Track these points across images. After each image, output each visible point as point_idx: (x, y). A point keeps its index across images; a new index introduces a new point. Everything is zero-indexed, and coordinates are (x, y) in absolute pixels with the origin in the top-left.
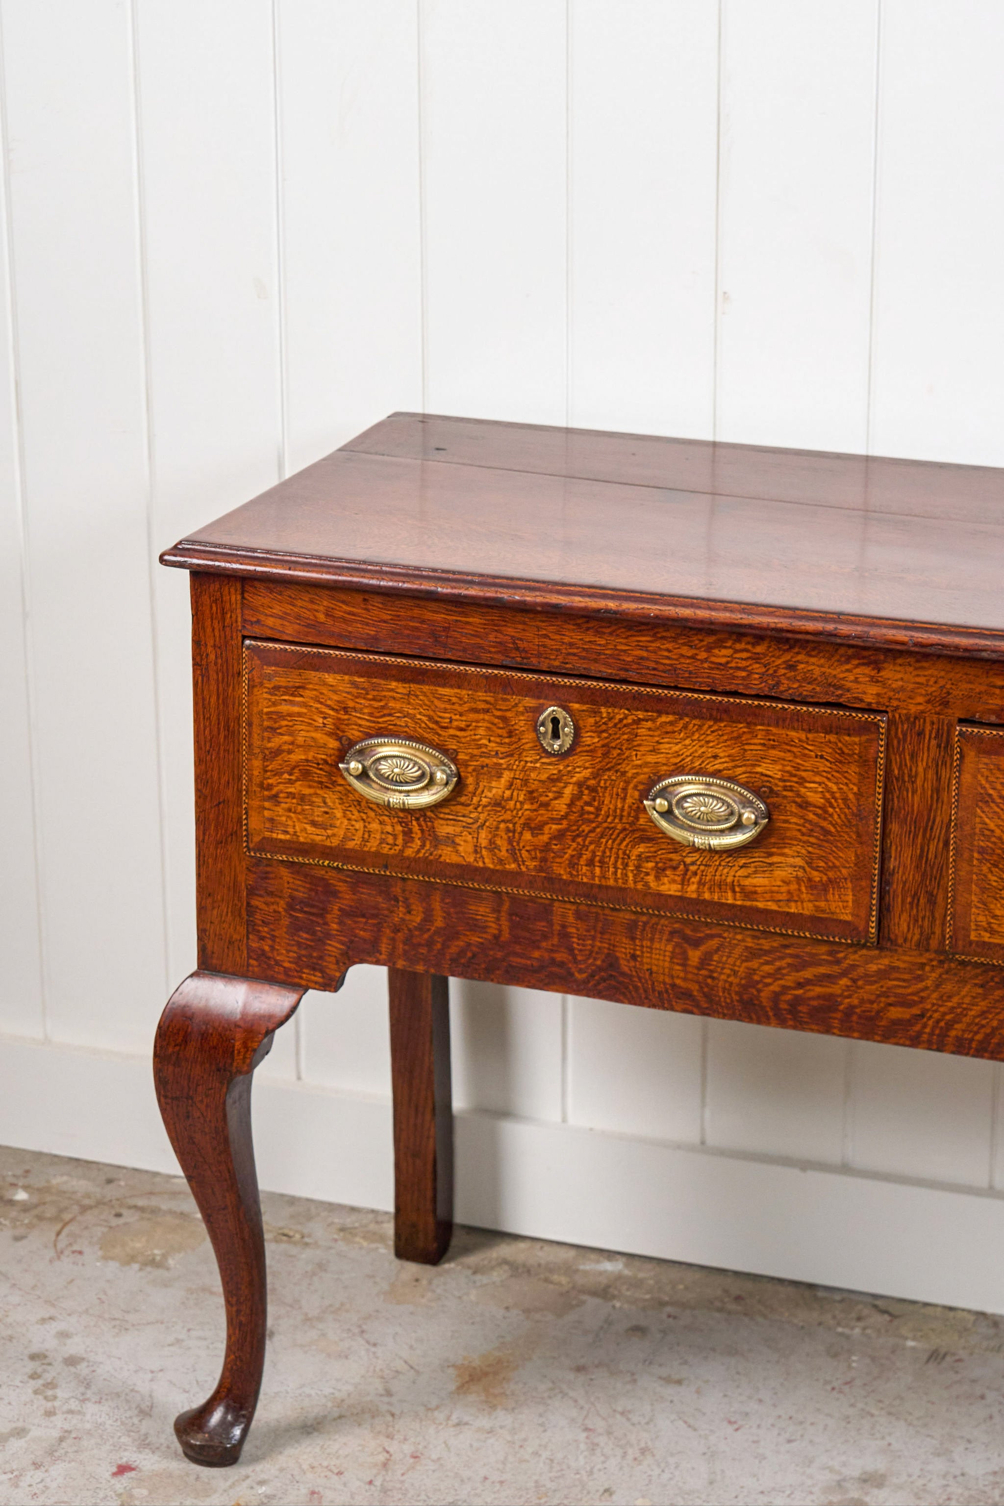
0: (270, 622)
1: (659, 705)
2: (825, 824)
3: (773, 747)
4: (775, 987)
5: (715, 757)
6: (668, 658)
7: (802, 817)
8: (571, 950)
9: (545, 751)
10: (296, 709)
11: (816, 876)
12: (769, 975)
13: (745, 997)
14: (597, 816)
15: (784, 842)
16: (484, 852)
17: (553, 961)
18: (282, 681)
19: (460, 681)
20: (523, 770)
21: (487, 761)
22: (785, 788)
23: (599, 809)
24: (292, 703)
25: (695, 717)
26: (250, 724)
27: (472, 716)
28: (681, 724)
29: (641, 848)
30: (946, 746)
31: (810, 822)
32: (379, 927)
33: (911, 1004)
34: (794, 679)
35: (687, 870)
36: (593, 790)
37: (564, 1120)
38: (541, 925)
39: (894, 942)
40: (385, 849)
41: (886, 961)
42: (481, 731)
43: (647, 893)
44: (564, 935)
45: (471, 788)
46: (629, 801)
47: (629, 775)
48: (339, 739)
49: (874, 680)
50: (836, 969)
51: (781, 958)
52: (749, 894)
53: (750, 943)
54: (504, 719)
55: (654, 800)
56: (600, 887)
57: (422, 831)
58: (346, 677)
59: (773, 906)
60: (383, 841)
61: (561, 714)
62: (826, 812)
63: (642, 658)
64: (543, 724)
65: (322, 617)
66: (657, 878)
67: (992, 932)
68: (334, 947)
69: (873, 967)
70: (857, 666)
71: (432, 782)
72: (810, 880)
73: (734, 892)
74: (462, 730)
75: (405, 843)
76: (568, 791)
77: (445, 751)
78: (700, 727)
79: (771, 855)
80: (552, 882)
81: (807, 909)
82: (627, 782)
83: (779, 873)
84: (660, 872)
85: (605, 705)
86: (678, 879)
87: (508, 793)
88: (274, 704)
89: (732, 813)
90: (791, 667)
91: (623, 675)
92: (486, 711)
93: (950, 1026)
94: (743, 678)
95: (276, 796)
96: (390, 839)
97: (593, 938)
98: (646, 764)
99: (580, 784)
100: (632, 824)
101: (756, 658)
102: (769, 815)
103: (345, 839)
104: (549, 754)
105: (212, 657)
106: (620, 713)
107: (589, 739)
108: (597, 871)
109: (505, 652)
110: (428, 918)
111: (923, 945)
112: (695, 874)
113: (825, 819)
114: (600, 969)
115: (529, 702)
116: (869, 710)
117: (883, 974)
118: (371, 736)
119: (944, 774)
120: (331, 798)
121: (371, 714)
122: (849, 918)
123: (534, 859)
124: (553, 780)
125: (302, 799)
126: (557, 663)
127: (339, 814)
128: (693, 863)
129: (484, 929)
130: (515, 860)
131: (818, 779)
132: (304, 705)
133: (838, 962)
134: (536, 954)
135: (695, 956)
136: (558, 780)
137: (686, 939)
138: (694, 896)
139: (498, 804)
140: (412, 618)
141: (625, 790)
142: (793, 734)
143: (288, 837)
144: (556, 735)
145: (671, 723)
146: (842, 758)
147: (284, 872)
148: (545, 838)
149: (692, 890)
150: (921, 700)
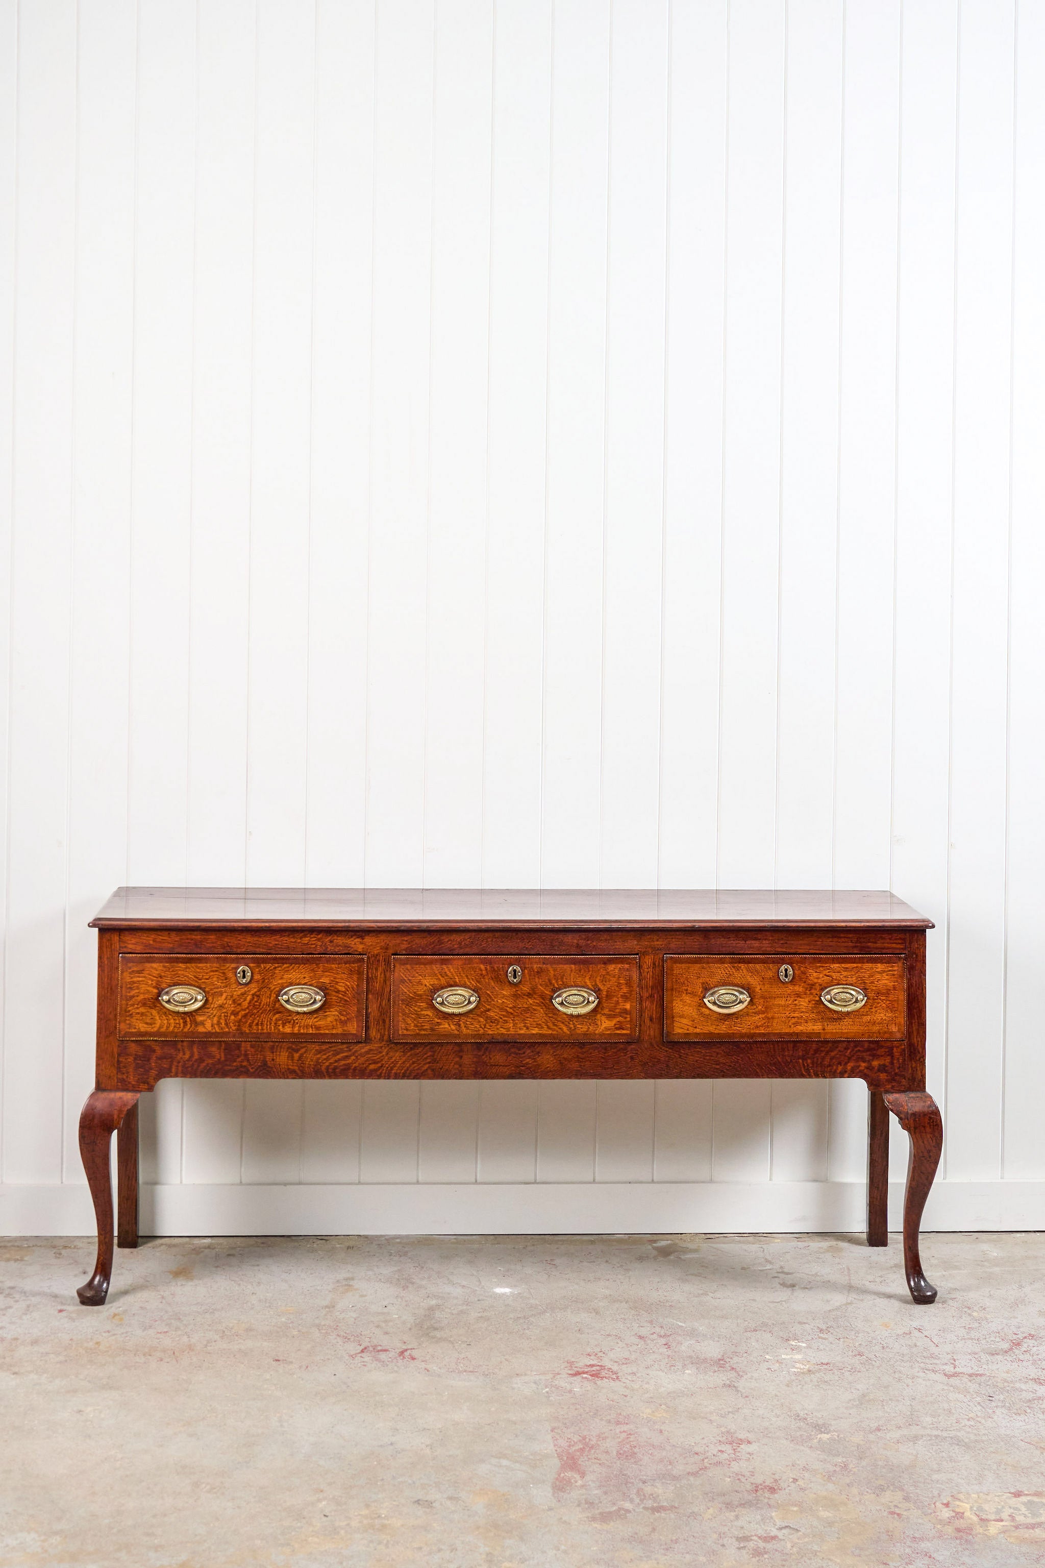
0: (130, 946)
1: (283, 961)
2: (345, 998)
3: (326, 972)
4: (327, 1064)
5: (304, 978)
6: (286, 943)
7: (337, 996)
8: (248, 1060)
9: (240, 983)
10: (141, 979)
11: (343, 1018)
12: (325, 1059)
13: (316, 1069)
14: (260, 1006)
15: (330, 1007)
16: (216, 1026)
17: (242, 1066)
18: (135, 969)
19: (206, 960)
20: (231, 992)
21: (217, 990)
22: (330, 986)
23: (260, 1003)
24: (139, 977)
25: (297, 964)
26: (121, 987)
27: (212, 973)
28: (291, 967)
29: (277, 1016)
30: (388, 963)
31: (340, 998)
32: (172, 1062)
33: (377, 1063)
34: (332, 946)
35: (294, 1022)
36: (258, 996)
37: (181, 1183)
38: (237, 1052)
39: (371, 1040)
40: (176, 1030)
41: (368, 1047)
42: (215, 979)
43: (279, 1033)
44: (246, 1055)
45: (211, 1002)
46: (272, 998)
47: (272, 988)
48: (158, 989)
49: (361, 943)
50: (350, 1053)
51: (329, 1052)
52: (318, 1028)
53: (317, 1048)
54: (224, 973)
55: (282, 996)
56: (261, 1033)
57: (191, 1021)
58: (161, 964)
59: (327, 1032)
60: (175, 1027)
61: (246, 968)
62: (346, 993)
63: (276, 944)
64: (239, 973)
65: (151, 942)
66: (283, 1027)
67: (407, 1030)
68: (153, 1073)
69: (363, 1051)
70: (355, 939)
71: (196, 1000)
72: (340, 1019)
73: (312, 1028)
74: (208, 979)
75: (184, 1027)
76: (249, 998)
77: (200, 988)
78: (299, 967)
79: (326, 1012)
80: (242, 1034)
81: (340, 1031)
82: (271, 992)
83: (329, 1019)
84: (284, 1025)
85: (263, 963)
86: (291, 1026)
87: (225, 1001)
88: (132, 978)
89: (312, 998)
90: (331, 942)
91: (269, 951)
92: (216, 971)
93: (392, 1069)
94: (314, 948)
95: (131, 1014)
96: (178, 1026)
97: (257, 1055)
98: (279, 984)
99: (253, 995)
100: (273, 1007)
101: (319, 940)
102: (325, 996)
103: (160, 1028)
104: (241, 984)
105: (106, 962)
106: (268, 966)
107: (257, 977)
108: (260, 1027)
109: (224, 947)
110: (192, 1055)
111: (381, 1040)
112: (297, 1023)
113: (345, 996)
114: (260, 1066)
115: (233, 965)
116: (360, 954)
117: (368, 1052)
118: (171, 986)
119: (388, 974)
120: (154, 1012)
121: (171, 977)
122: (355, 1032)
123: (235, 1026)
124: (243, 994)
125: (142, 1014)
126: (243, 950)
127: (158, 1018)
128: (297, 1019)
129: (214, 1057)
130: (228, 1027)
131: (343, 981)
132: (145, 977)
133: (350, 1050)
134: (235, 1064)
135: (296, 1056)
136: (245, 994)
137: (293, 1049)
138: (297, 1032)
139: (221, 1006)
140: (188, 939)
141: (270, 995)
142: (333, 966)
143: (136, 1030)
144: (244, 977)
145: (288, 967)
146: (351, 972)
147: (133, 1045)
148: (240, 1017)
149: (296, 1030)
150: (378, 948)
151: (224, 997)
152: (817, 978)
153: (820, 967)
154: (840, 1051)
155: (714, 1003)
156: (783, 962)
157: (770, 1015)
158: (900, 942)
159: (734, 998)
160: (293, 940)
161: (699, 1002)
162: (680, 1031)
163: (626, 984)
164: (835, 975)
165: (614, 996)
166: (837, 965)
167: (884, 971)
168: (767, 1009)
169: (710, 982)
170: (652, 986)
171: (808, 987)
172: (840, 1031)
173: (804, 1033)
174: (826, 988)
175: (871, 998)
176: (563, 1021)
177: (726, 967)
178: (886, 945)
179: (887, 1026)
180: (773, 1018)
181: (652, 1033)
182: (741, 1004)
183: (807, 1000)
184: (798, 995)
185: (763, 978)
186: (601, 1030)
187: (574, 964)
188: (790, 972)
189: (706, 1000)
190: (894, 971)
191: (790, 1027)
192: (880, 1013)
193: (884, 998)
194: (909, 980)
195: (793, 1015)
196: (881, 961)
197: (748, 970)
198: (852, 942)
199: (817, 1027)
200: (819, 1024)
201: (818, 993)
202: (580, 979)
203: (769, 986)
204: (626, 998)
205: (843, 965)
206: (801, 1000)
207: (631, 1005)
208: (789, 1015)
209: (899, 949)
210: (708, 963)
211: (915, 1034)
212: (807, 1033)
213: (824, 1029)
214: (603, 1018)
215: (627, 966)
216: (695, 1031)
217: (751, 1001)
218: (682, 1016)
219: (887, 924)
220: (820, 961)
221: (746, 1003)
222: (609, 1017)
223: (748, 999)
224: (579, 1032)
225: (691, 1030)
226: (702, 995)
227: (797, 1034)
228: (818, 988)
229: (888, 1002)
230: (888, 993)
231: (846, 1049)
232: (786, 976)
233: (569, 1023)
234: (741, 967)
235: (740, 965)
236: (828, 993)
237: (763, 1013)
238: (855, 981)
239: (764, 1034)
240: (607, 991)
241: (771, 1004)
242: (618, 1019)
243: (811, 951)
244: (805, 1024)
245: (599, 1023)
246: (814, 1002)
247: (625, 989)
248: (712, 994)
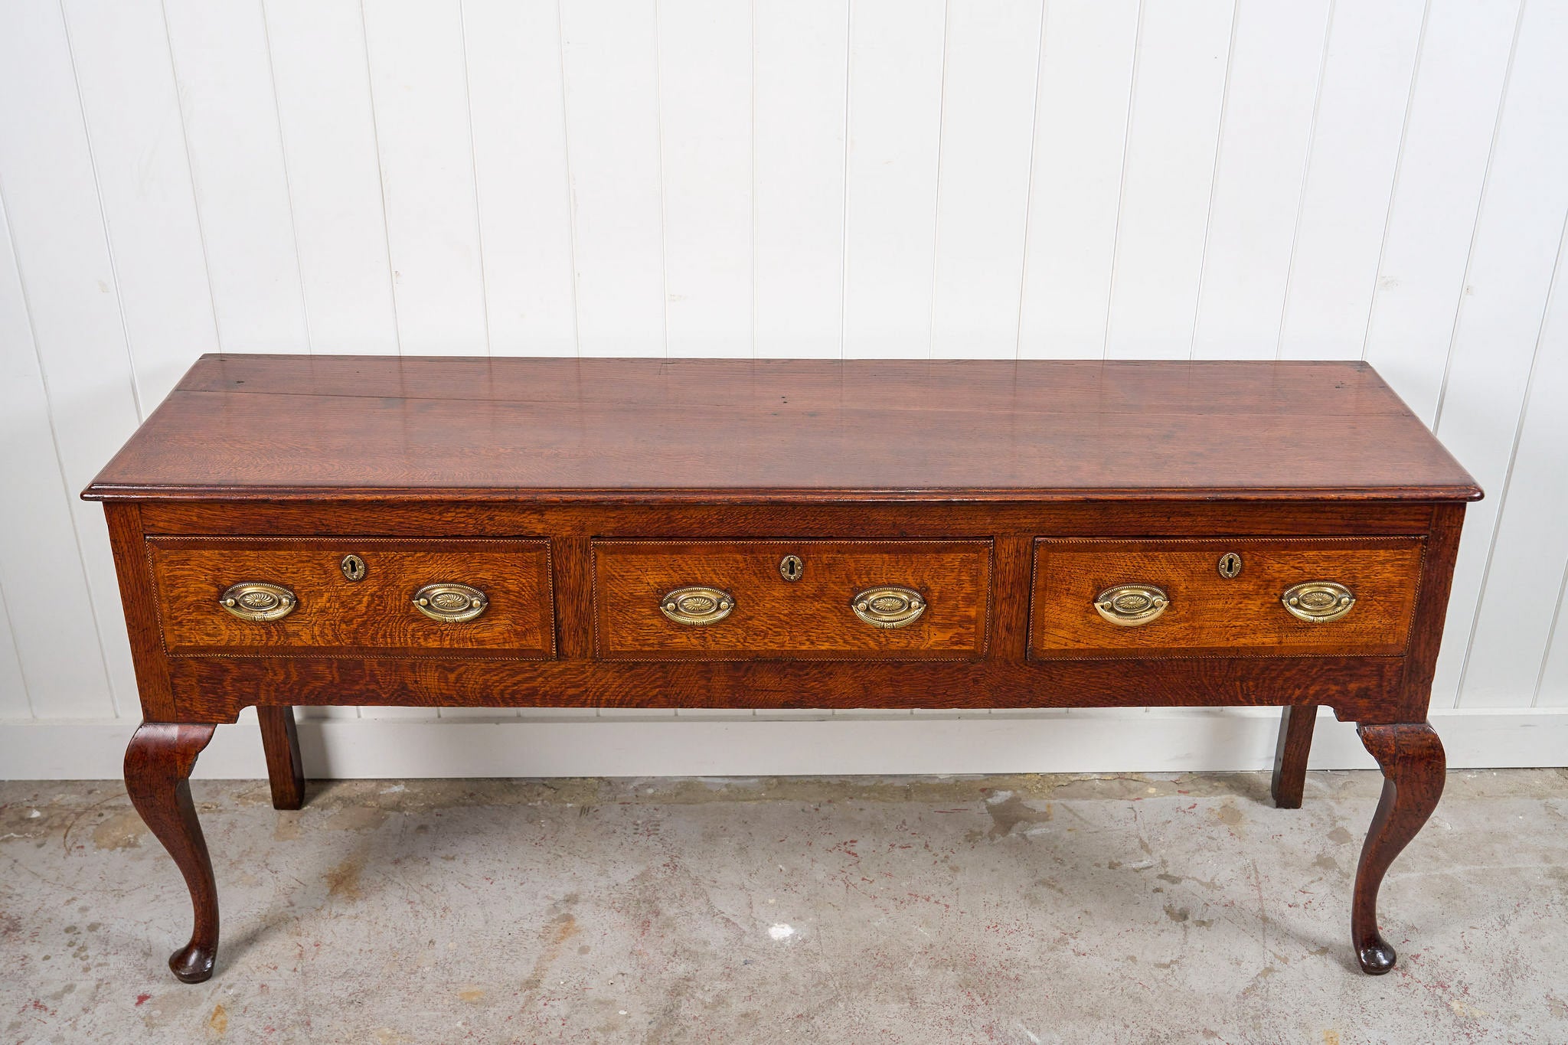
0: (161, 524)
1: (415, 548)
2: (521, 601)
3: (486, 563)
4: (501, 687)
5: (452, 572)
6: (416, 521)
7: (507, 598)
8: (378, 683)
9: (348, 579)
10: (186, 573)
11: (519, 628)
12: (497, 681)
13: (484, 694)
14: (385, 610)
15: (497, 612)
16: (318, 638)
17: (368, 690)
18: (174, 558)
19: (290, 546)
20: (336, 591)
21: (313, 588)
22: (495, 584)
23: (385, 607)
24: (183, 569)
25: (437, 552)
26: (157, 584)
27: (300, 565)
28: (429, 556)
29: (414, 625)
30: (586, 552)
31: (512, 600)
32: (258, 685)
33: (578, 686)
34: (493, 525)
35: (443, 634)
36: (380, 597)
38: (358, 672)
39: (567, 656)
40: (256, 643)
41: (563, 666)
42: (307, 573)
43: (420, 648)
44: (373, 675)
45: (305, 605)
46: (403, 601)
47: (401, 587)
48: (217, 586)
49: (539, 521)
50: (535, 673)
51: (502, 672)
52: (481, 642)
53: (483, 666)
54: (321, 565)
55: (418, 599)
56: (391, 648)
57: (278, 631)
58: (216, 551)
59: (495, 647)
60: (253, 639)
61: (356, 559)
62: (520, 594)
63: (401, 523)
64: (345, 565)
65: (195, 519)
66: (425, 640)
67: (622, 645)
68: (231, 699)
69: (556, 670)
70: (530, 515)
71: (280, 604)
72: (515, 630)
73: (472, 642)
74: (294, 573)
75: (268, 639)
76: (365, 599)
77: (286, 586)
78: (441, 557)
79: (491, 620)
80: (361, 649)
81: (516, 645)
82: (401, 591)
83: (496, 629)
84: (426, 637)
85: (381, 550)
86: (438, 639)
87: (328, 605)
88: (171, 571)
89: (466, 601)
90: (491, 519)
91: (391, 533)
92: (309, 561)
93: (602, 694)
94: (463, 528)
95: (181, 622)
96: (258, 638)
97: (391, 675)
98: (411, 580)
99: (372, 595)
100: (407, 613)
101: (470, 516)
102: (488, 600)
103: (229, 641)
104: (351, 581)
105: (125, 550)
106: (392, 554)
107: (374, 570)
108: (389, 640)
109: (316, 527)
110: (288, 675)
111: (583, 655)
112: (448, 635)
113: (520, 598)
114: (397, 690)
115: (335, 553)
116: (539, 537)
117: (562, 673)
118: (237, 583)
119: (586, 566)
120: (217, 619)
121: (236, 571)
122: (540, 648)
123: (348, 638)
124: (354, 595)
125: (198, 621)
126: (349, 530)
127: (223, 628)
128: (446, 630)
129: (323, 678)
130: (338, 640)
131: (514, 577)
132: (192, 570)
133: (536, 670)
134: (358, 687)
135: (452, 677)
136: (359, 594)
137: (445, 668)
138: (448, 647)
139: (323, 610)
140: (254, 514)
141: (400, 595)
142: (496, 555)
143: (192, 644)
144: (353, 570)
145: (423, 556)
146: (527, 565)
147: (192, 662)
148: (355, 626)
149: (446, 644)
150: (568, 529)
151: (326, 595)
152: (1278, 572)
153: (1286, 555)
154: (1301, 670)
155: (1111, 609)
156: (1227, 548)
157: (1196, 624)
158: (1422, 518)
159: (1143, 601)
160: (426, 516)
161: (1087, 605)
162: (1054, 647)
163: (971, 581)
164: (1308, 567)
165: (951, 598)
166: (1315, 553)
167: (1388, 561)
168: (1193, 615)
169: (1107, 579)
170: (1012, 583)
171: (1264, 583)
172: (1305, 644)
173: (1248, 648)
174: (1292, 585)
175: (1362, 598)
176: (870, 633)
177: (1134, 557)
178: (1398, 523)
179: (1381, 637)
180: (1201, 628)
181: (1009, 647)
182: (1154, 610)
183: (1259, 602)
184: (1246, 596)
185: (1192, 572)
186: (928, 646)
187: (888, 553)
188: (1237, 564)
189: (1097, 605)
190: (1406, 559)
191: (1228, 639)
192: (1371, 619)
193: (1382, 598)
194: (1426, 572)
195: (1235, 623)
196: (1386, 546)
197: (1170, 561)
198: (1343, 518)
199: (1270, 640)
200: (1273, 635)
201: (1278, 592)
202: (898, 573)
203: (1200, 583)
204: (970, 600)
205: (1323, 553)
206: (1250, 602)
207: (977, 611)
208: (1227, 624)
209: (1420, 528)
210: (1106, 550)
211: (1423, 646)
212: (1253, 648)
213: (1280, 643)
214: (933, 629)
215: (973, 555)
216: (1076, 647)
217: (1170, 604)
218: (1058, 626)
219: (1406, 495)
220: (1287, 546)
221: (1161, 610)
222: (944, 627)
223: (1166, 603)
224: (893, 647)
225: (1071, 645)
226: (1092, 597)
227: (1238, 650)
228: (1279, 585)
229: (1388, 604)
230: (1389, 590)
231: (1311, 667)
232: (1230, 568)
233: (879, 636)
234: (1157, 557)
235: (1156, 554)
236: (1295, 593)
237: (1187, 620)
238: (1339, 575)
239: (1186, 650)
240: (941, 592)
241: (1200, 607)
242: (955, 631)
243: (1275, 532)
244: (1252, 636)
245: (926, 637)
246: (1269, 605)
247: (968, 588)
248: (1109, 596)
